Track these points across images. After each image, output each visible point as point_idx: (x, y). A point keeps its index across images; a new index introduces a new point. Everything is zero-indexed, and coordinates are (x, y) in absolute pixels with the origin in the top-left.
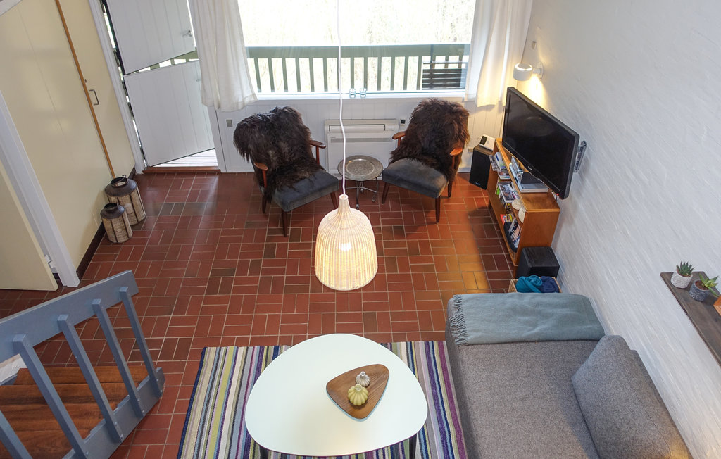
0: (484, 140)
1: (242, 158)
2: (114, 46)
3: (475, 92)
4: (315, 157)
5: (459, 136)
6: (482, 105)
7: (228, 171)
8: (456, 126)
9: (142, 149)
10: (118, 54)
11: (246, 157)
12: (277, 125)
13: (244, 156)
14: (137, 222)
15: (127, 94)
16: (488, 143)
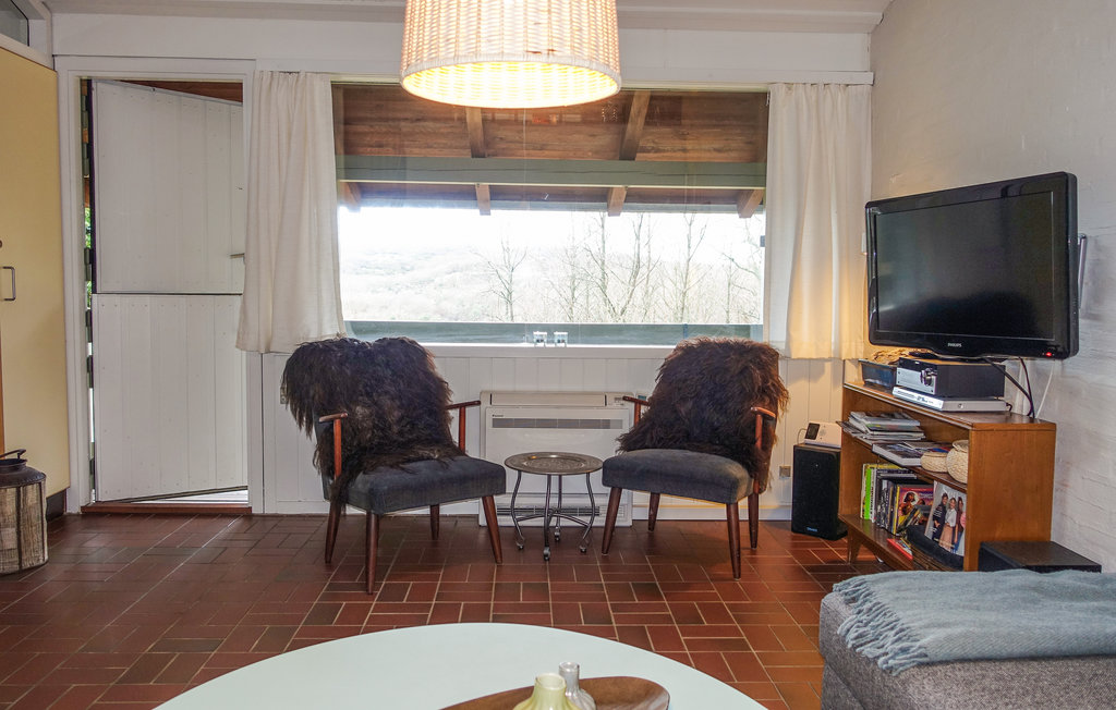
0: (813, 430)
1: (295, 423)
2: (88, 244)
3: (784, 339)
4: (456, 439)
5: (764, 391)
6: (800, 356)
7: (269, 511)
8: (757, 374)
9: (92, 464)
10: (91, 257)
11: (304, 428)
12: (381, 358)
13: (300, 423)
14: (16, 567)
15: (91, 340)
16: (823, 433)
